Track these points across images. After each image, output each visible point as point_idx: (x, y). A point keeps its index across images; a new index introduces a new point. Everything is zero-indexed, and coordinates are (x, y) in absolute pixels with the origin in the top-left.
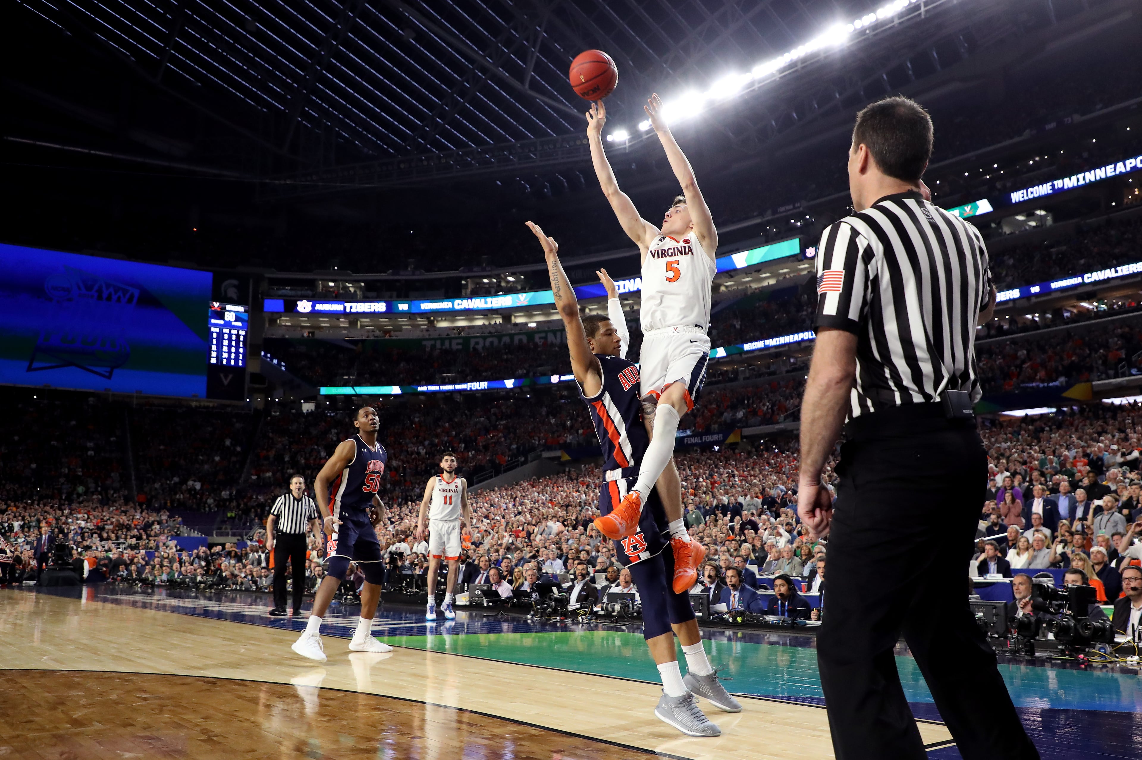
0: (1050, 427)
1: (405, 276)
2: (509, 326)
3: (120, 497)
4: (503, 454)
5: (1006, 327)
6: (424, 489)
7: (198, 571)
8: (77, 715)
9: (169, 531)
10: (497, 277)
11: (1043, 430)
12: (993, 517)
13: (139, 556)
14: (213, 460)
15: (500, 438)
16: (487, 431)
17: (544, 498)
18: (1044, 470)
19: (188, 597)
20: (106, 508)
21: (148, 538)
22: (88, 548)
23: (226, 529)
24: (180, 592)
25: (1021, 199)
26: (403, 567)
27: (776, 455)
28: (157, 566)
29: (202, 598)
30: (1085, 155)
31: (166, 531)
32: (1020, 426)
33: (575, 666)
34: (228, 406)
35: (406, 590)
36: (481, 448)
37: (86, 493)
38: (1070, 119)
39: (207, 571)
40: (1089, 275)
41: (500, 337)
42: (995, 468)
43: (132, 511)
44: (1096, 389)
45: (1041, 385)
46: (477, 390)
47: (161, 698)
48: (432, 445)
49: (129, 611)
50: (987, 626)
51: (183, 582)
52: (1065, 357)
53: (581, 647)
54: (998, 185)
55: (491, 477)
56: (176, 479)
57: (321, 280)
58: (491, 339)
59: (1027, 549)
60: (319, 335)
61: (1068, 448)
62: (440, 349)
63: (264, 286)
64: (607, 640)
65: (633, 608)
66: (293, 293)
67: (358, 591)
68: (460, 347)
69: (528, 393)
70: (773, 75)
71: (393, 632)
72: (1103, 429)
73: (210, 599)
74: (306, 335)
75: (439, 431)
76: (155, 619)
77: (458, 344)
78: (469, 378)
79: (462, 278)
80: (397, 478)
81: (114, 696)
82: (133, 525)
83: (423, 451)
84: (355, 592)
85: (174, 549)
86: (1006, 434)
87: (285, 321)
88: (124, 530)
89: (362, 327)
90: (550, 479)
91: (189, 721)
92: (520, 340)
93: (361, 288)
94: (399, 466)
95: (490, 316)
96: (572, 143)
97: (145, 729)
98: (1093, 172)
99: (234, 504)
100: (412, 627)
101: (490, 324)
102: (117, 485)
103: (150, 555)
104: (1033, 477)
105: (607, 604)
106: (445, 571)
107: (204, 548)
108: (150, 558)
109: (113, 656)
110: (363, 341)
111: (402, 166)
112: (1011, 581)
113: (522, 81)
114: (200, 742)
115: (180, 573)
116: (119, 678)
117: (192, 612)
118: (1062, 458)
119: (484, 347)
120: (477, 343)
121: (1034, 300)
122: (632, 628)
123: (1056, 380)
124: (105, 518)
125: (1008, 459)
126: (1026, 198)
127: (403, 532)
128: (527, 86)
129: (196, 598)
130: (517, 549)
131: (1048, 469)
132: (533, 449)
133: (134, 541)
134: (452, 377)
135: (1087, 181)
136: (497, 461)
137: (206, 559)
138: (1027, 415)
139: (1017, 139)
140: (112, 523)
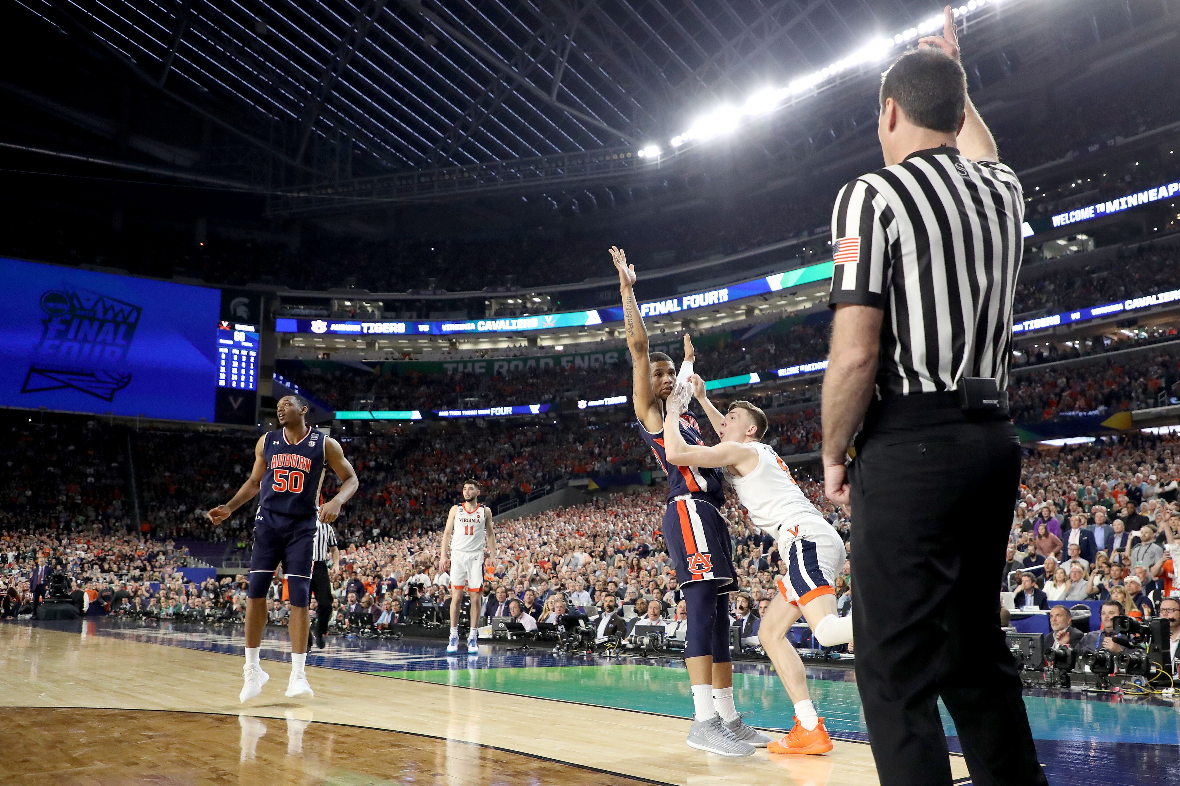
0: (1088, 456)
1: (426, 295)
2: (535, 349)
3: (122, 526)
4: (528, 482)
5: (1046, 354)
6: (446, 518)
7: (207, 603)
8: (78, 753)
9: (176, 562)
10: (523, 297)
11: (1081, 460)
12: (1031, 548)
13: (143, 588)
14: (222, 488)
15: (525, 465)
16: (512, 458)
17: (570, 528)
18: (1082, 500)
19: (196, 631)
20: (107, 538)
21: (152, 570)
22: (88, 580)
23: (236, 560)
24: (187, 627)
25: (1063, 223)
26: (423, 599)
27: (811, 485)
28: (163, 599)
29: (210, 632)
30: (1128, 178)
31: (172, 562)
32: (1059, 456)
33: (602, 701)
34: (238, 431)
35: (426, 623)
36: (505, 476)
37: (85, 522)
38: (1113, 141)
39: (216, 604)
40: (1130, 302)
41: (525, 360)
42: (1033, 498)
43: (135, 541)
44: (1135, 419)
45: (1081, 414)
46: (501, 415)
47: (166, 736)
48: (454, 472)
49: (131, 646)
50: (1023, 659)
51: (191, 615)
52: (1105, 384)
53: (609, 681)
54: (1040, 208)
55: (516, 506)
56: (183, 508)
57: (337, 299)
58: (515, 363)
59: (1064, 581)
60: (335, 357)
61: (1106, 478)
62: (463, 372)
63: (276, 305)
64: (636, 673)
65: (662, 642)
66: (307, 312)
67: (376, 624)
68: (483, 370)
69: (554, 419)
70: (811, 90)
71: (412, 667)
72: (1142, 458)
73: (219, 633)
74: (320, 356)
75: (461, 457)
76: (160, 654)
77: (481, 367)
78: (492, 403)
79: (485, 299)
80: (417, 507)
81: (117, 734)
82: (136, 556)
83: (444, 479)
84: (373, 626)
85: (181, 581)
86: (1044, 464)
87: (299, 342)
88: (127, 561)
89: (381, 348)
90: (576, 508)
91: (198, 759)
92: (547, 364)
93: (379, 308)
94: (419, 495)
95: (514, 338)
96: (601, 159)
97: (150, 768)
98: (1135, 196)
99: (245, 533)
100: (433, 662)
101: (515, 347)
102: (118, 513)
103: (155, 587)
104: (1071, 508)
105: (636, 637)
106: (467, 604)
107: (213, 580)
108: (155, 591)
109: (115, 692)
110: (381, 364)
111: (423, 179)
112: (1048, 614)
113: (549, 92)
114: (209, 781)
115: (187, 606)
116: (122, 716)
117: (200, 646)
118: (1099, 488)
119: (508, 371)
120: (501, 367)
121: (1074, 327)
122: (662, 662)
123: (1095, 409)
124: (106, 549)
125: (1045, 489)
126: (1068, 222)
127: (423, 563)
128: (554, 97)
129: (204, 631)
130: (542, 580)
131: (1086, 500)
132: (559, 477)
133: (137, 573)
134: (474, 401)
135: (1130, 205)
136: (522, 490)
137: (214, 591)
138: (1065, 444)
139: (1059, 161)
140: (114, 554)
